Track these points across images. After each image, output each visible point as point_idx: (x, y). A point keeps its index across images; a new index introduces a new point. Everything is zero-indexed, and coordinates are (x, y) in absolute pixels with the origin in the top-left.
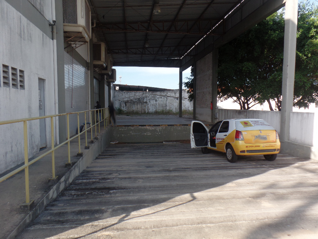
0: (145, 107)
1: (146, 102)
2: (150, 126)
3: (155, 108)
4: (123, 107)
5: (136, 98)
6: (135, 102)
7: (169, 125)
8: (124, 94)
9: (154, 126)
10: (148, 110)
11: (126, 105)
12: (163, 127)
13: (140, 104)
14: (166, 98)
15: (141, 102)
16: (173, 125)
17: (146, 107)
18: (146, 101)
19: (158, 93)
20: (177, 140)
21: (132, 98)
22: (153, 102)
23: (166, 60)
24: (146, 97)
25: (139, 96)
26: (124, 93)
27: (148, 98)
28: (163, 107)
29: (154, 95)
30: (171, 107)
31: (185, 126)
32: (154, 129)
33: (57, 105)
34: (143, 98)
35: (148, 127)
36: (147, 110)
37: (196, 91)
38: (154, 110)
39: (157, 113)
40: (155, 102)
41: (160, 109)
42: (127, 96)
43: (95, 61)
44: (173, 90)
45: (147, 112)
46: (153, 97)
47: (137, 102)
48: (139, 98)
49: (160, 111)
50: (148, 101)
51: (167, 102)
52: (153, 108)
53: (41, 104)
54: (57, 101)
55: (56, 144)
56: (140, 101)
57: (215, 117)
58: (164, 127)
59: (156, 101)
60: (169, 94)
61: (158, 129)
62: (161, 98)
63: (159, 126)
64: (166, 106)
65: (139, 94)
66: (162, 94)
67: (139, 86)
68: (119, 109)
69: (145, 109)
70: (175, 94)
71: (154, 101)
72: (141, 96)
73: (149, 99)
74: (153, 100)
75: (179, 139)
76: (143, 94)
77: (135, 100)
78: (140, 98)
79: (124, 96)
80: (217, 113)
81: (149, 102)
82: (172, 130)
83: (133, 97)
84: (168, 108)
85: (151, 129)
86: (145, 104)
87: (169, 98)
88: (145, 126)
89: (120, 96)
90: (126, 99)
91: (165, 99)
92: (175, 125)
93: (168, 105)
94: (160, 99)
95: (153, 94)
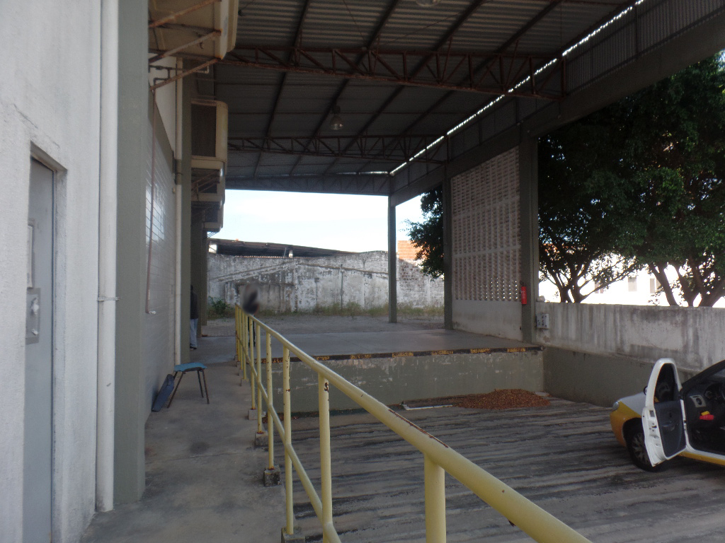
0: (289, 296)
1: (292, 285)
2: (361, 356)
3: (313, 299)
4: (231, 298)
5: (266, 273)
6: (262, 284)
7: (416, 354)
8: (233, 264)
9: (375, 356)
10: (296, 303)
11: (238, 292)
12: (401, 359)
13: (277, 288)
14: (342, 273)
15: (278, 285)
16: (429, 353)
17: (292, 296)
18: (290, 280)
19: (322, 261)
20: (443, 399)
21: (253, 274)
22: (309, 284)
23: (353, 175)
24: (291, 271)
25: (274, 269)
26: (234, 260)
27: (296, 275)
28: (333, 295)
29: (311, 265)
30: (354, 297)
31: (464, 355)
32: (373, 366)
33: (110, 308)
34: (284, 274)
35: (356, 362)
36: (292, 304)
37: (453, 253)
38: (313, 304)
39: (319, 311)
40: (314, 285)
41: (328, 301)
42: (240, 268)
43: (195, 157)
44: (358, 254)
45: (293, 309)
46: (309, 270)
47: (267, 283)
48: (273, 275)
49: (327, 305)
50: (296, 282)
51: (345, 284)
52: (309, 300)
53: (36, 307)
54: (111, 291)
55: (97, 508)
56: (276, 282)
57: (539, 327)
58: (404, 359)
59: (317, 280)
60: (349, 263)
61: (387, 364)
62: (330, 272)
63: (389, 355)
64: (342, 292)
65: (272, 264)
66: (333, 263)
67: (269, 244)
68: (219, 302)
69: (288, 302)
70: (364, 263)
71: (313, 281)
72: (277, 270)
73: (299, 277)
74: (309, 278)
75: (447, 395)
76: (284, 263)
77: (262, 278)
78: (275, 274)
79: (233, 268)
80: (547, 315)
81: (300, 283)
82: (426, 367)
83: (256, 272)
84: (346, 299)
85: (364, 367)
86: (288, 289)
87: (349, 273)
88: (348, 357)
89: (222, 268)
90: (240, 277)
91: (340, 275)
92: (434, 352)
93: (346, 290)
94: (328, 276)
95: (310, 263)
